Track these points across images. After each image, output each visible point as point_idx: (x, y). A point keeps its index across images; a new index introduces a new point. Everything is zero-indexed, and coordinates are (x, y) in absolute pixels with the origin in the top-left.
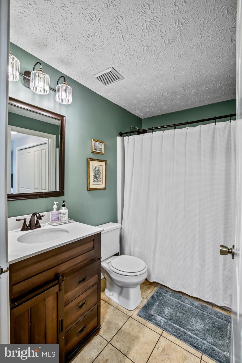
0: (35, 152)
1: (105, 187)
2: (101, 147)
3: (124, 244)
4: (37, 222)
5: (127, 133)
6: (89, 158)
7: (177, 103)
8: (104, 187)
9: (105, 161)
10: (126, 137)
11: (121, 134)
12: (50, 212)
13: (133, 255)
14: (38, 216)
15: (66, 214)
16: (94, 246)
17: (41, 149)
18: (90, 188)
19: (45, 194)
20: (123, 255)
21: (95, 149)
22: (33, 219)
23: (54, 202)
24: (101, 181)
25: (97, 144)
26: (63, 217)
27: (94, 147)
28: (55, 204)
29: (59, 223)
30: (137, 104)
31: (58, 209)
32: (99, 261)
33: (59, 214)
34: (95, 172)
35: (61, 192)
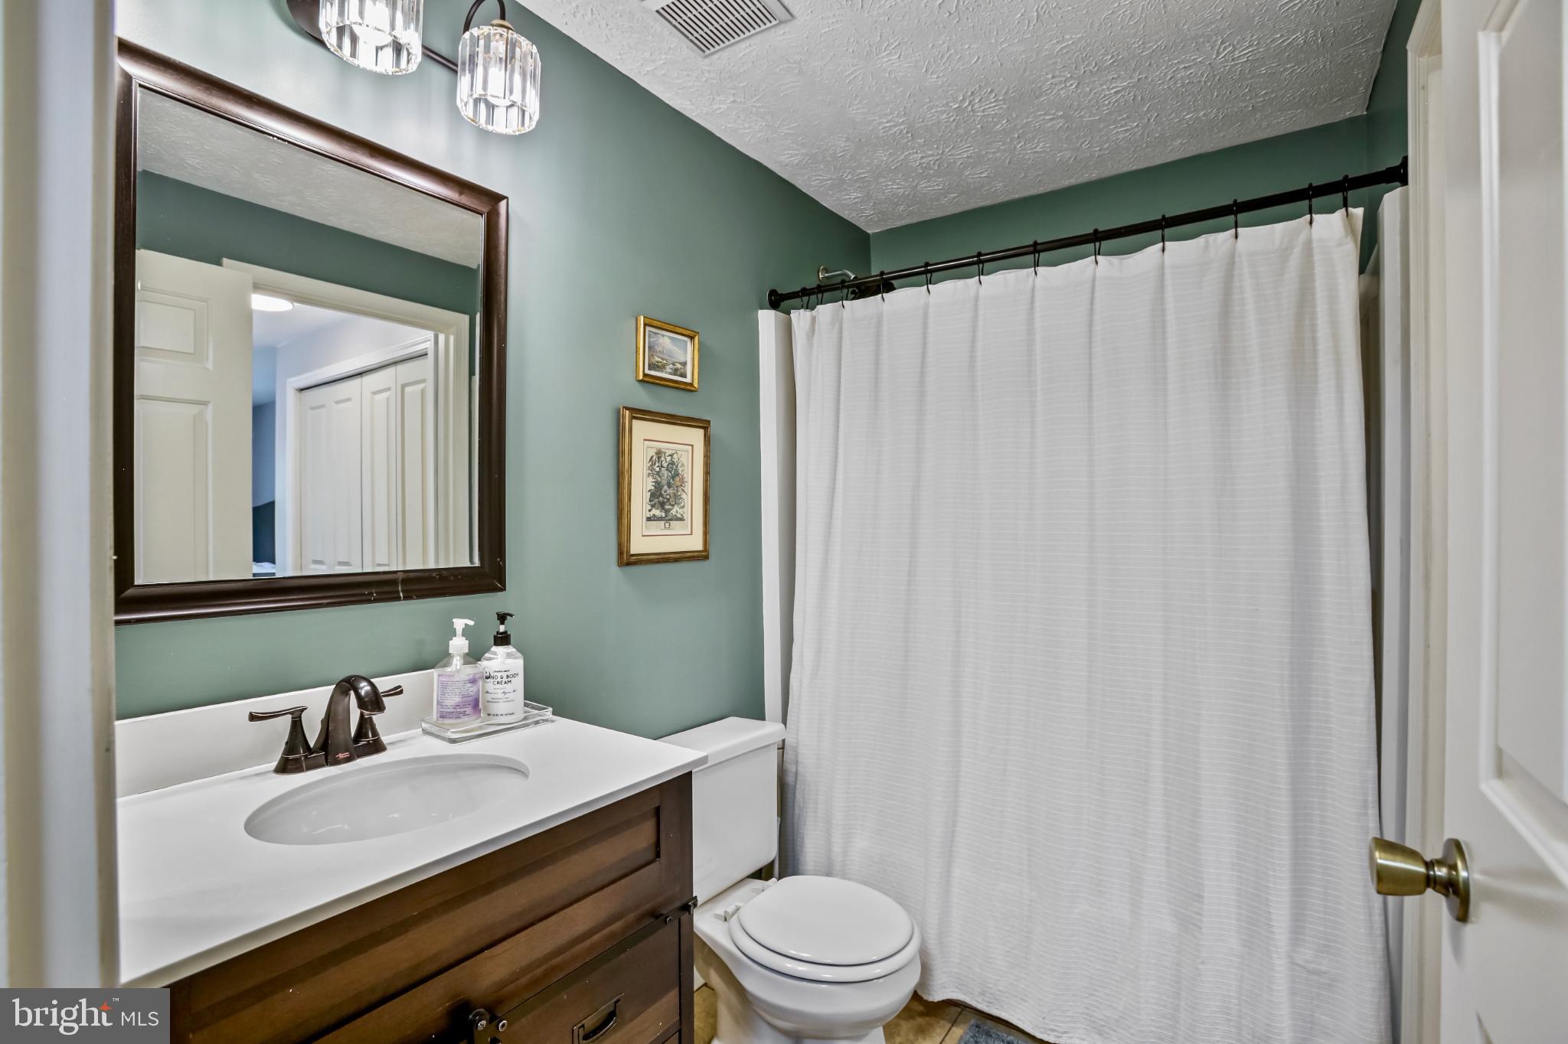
0: (378, 397)
1: (706, 550)
2: (682, 353)
3: (796, 817)
4: (365, 724)
5: (805, 292)
6: (627, 408)
7: (1038, 149)
8: (699, 546)
9: (704, 425)
10: (802, 311)
11: (777, 301)
12: (433, 670)
13: (844, 876)
14: (366, 693)
15: (513, 680)
16: (658, 844)
17: (401, 382)
18: (632, 552)
19: (405, 581)
20: (795, 872)
21: (652, 367)
22: (340, 709)
23: (454, 620)
24: (687, 517)
25: (666, 341)
26: (500, 695)
27: (651, 356)
28: (459, 631)
29: (480, 728)
30: (848, 157)
31: (474, 656)
32: (684, 917)
33: (480, 683)
34: (658, 473)
35: (486, 569)
